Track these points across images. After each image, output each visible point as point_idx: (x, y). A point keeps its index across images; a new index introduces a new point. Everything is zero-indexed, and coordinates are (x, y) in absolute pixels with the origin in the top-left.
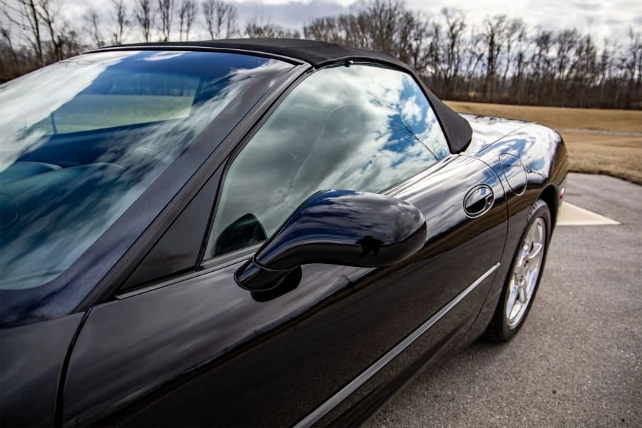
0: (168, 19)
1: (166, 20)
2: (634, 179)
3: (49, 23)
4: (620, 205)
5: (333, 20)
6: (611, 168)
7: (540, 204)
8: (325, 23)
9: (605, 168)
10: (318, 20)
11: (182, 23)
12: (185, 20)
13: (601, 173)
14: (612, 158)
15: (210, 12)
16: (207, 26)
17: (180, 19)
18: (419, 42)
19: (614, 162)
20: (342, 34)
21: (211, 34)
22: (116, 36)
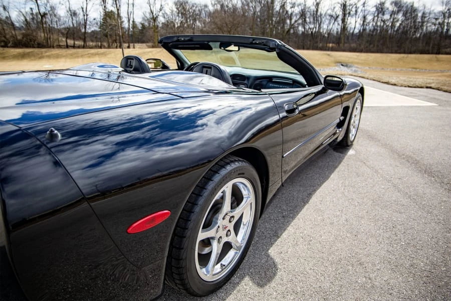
2: (444, 90)
4: (438, 99)
6: (433, 85)
9: (429, 85)
13: (427, 87)
14: (432, 81)
18: (293, 9)
19: (434, 83)
21: (150, 6)
22: (83, 8)
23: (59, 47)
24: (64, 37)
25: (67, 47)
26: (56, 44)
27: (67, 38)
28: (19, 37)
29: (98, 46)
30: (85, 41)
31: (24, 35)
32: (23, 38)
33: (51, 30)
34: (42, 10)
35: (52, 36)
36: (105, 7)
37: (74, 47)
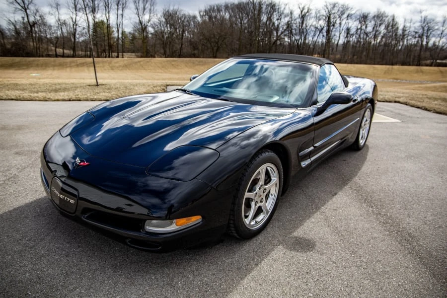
0: (108, 7)
1: (107, 7)
3: (26, 10)
5: (221, 6)
6: (401, 100)
7: (369, 104)
8: (215, 8)
9: (397, 99)
10: (211, 6)
11: (118, 9)
12: (120, 7)
13: (396, 102)
14: (402, 95)
15: (137, 2)
16: (135, 11)
17: (116, 7)
18: (279, 21)
19: (403, 97)
20: (227, 16)
21: (139, 17)
22: (72, 19)
23: (49, 56)
24: (53, 46)
25: (57, 56)
26: (45, 53)
27: (56, 47)
28: (9, 46)
29: (87, 55)
30: (74, 50)
31: (13, 44)
32: (12, 47)
33: (40, 39)
34: (32, 19)
35: (41, 46)
36: (94, 17)
37: (63, 56)
